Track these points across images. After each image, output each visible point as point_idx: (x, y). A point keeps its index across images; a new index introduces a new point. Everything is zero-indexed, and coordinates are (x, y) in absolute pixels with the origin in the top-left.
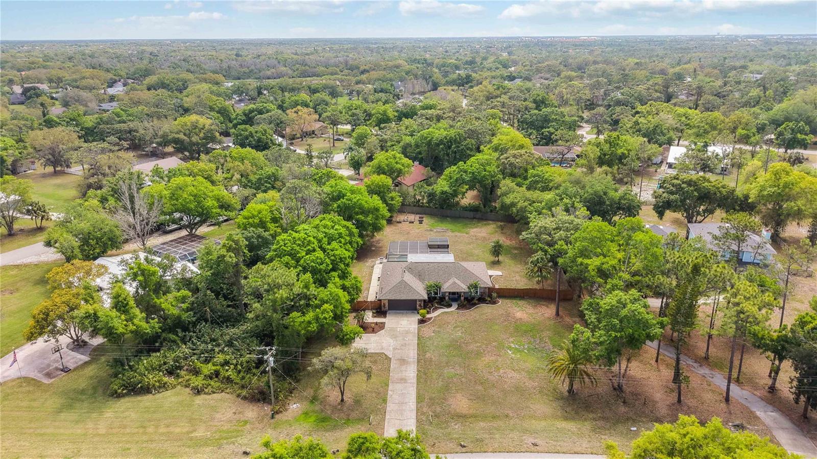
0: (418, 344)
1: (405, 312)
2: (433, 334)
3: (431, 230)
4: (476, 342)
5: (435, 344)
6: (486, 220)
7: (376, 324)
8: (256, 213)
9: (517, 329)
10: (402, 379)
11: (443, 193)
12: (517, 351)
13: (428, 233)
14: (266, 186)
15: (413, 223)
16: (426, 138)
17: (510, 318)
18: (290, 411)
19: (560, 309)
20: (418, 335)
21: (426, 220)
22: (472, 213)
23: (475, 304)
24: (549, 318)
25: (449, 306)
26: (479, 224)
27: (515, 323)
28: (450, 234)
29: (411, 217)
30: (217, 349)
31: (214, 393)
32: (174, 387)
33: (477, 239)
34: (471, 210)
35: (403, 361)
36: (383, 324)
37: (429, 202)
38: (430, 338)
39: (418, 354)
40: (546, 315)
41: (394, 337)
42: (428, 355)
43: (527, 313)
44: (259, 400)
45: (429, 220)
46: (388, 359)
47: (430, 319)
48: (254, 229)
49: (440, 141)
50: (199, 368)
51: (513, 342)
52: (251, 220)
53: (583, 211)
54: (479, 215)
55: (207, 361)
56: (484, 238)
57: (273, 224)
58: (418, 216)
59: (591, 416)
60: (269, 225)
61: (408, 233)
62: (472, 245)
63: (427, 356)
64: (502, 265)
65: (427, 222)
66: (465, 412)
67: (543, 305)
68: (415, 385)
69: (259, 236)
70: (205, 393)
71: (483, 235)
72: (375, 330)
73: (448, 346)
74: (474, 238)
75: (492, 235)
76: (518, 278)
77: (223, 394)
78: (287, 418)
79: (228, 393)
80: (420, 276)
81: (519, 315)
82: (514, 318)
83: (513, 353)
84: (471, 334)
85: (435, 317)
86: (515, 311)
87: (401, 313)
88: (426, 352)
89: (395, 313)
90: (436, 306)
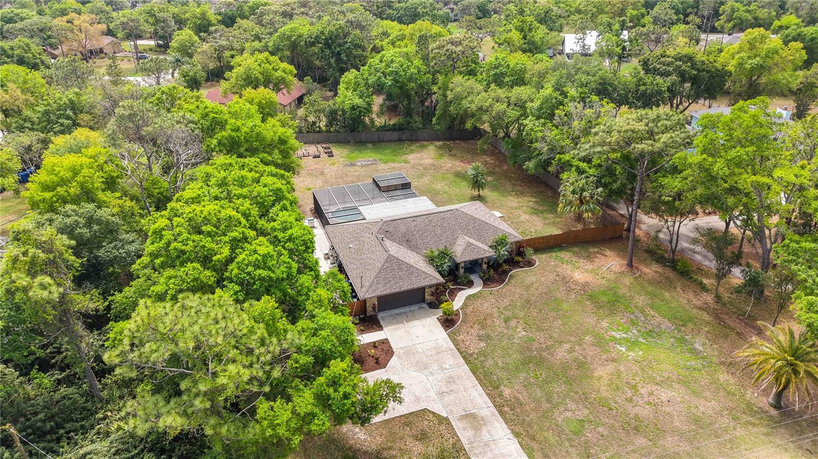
0: (473, 372)
1: (407, 309)
2: (482, 344)
3: (353, 165)
4: (561, 343)
5: (500, 363)
6: (417, 140)
7: (374, 345)
8: (68, 175)
9: (597, 303)
11: (353, 108)
12: (632, 344)
13: (348, 169)
14: (62, 125)
15: (319, 157)
16: (289, 37)
17: (572, 286)
20: (461, 353)
21: (336, 150)
22: (396, 133)
23: (506, 272)
24: (623, 273)
25: (470, 284)
26: (413, 148)
27: (585, 291)
28: (382, 166)
29: (313, 149)
33: (425, 169)
34: (394, 130)
35: (473, 419)
37: (330, 124)
38: (484, 354)
39: (488, 395)
40: (617, 269)
41: (423, 367)
42: (506, 391)
43: (586, 271)
45: (341, 150)
46: (443, 421)
47: (457, 314)
48: (75, 207)
49: (315, 38)
51: (611, 328)
52: (61, 190)
54: (407, 135)
56: (434, 165)
57: (108, 193)
58: (322, 146)
60: (101, 195)
61: (322, 173)
62: (426, 179)
63: (506, 396)
64: (488, 200)
65: (338, 153)
67: (597, 253)
69: (90, 221)
71: (429, 161)
72: (380, 360)
73: (525, 364)
74: (420, 168)
75: (442, 161)
76: (527, 217)
80: (408, 242)
81: (580, 276)
82: (576, 283)
83: (628, 349)
84: (540, 330)
85: (462, 308)
86: (569, 272)
87: (400, 314)
88: (498, 387)
89: (392, 315)
90: (451, 287)
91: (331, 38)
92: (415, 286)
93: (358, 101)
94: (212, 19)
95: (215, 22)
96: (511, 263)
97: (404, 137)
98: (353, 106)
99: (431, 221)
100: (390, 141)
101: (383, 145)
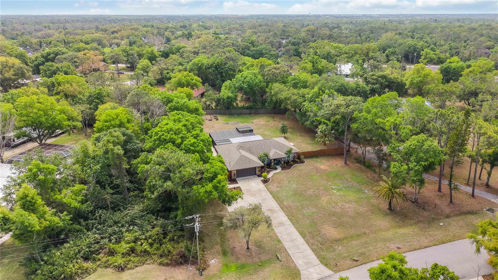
0: (273, 197)
1: (249, 177)
2: (278, 189)
3: (227, 124)
4: (310, 189)
5: (284, 195)
6: (258, 114)
7: (234, 188)
8: (115, 117)
9: (328, 177)
10: (280, 223)
12: (339, 190)
13: (225, 125)
15: (212, 120)
17: (319, 170)
18: (212, 266)
20: (269, 191)
21: (219, 117)
23: (291, 165)
24: (342, 166)
25: (276, 169)
26: (256, 117)
27: (324, 172)
28: (241, 124)
29: (208, 117)
30: (124, 230)
31: (137, 266)
32: (95, 270)
34: (247, 109)
35: (271, 211)
36: (239, 187)
37: (216, 106)
38: (278, 192)
39: (278, 204)
40: (339, 165)
41: (254, 195)
43: (326, 166)
44: (181, 264)
45: (222, 118)
47: (269, 179)
50: (113, 249)
51: (332, 185)
55: (118, 242)
58: (213, 116)
59: (412, 222)
60: (127, 125)
61: (213, 127)
63: (285, 204)
64: (289, 139)
66: (338, 237)
67: (333, 159)
68: (292, 226)
70: (129, 269)
73: (294, 195)
74: (259, 125)
76: (305, 145)
77: (145, 266)
78: (213, 273)
79: (149, 264)
80: (250, 151)
81: (322, 167)
82: (321, 170)
83: (337, 192)
84: (302, 185)
85: (271, 177)
86: (318, 166)
87: (246, 178)
88: (282, 202)
89: (242, 179)
90: (268, 170)
91: (218, 65)
92: (252, 167)
93: (230, 94)
94: (156, 54)
95: (158, 55)
96: (295, 162)
97: (252, 112)
98: (228, 97)
99: (260, 143)
100: (245, 114)
101: (242, 115)
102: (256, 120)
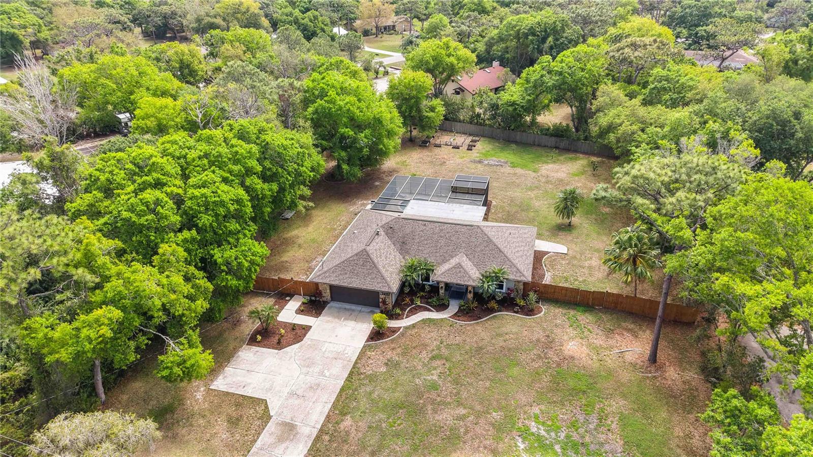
0: (342, 390)
2: (383, 369)
3: (480, 162)
4: (460, 404)
5: (375, 395)
6: (576, 151)
7: (294, 327)
9: (556, 384)
15: (458, 148)
17: (551, 353)
19: (662, 344)
20: (354, 367)
23: (492, 311)
24: (634, 365)
25: (442, 307)
26: (562, 158)
27: (559, 365)
29: (460, 139)
33: (547, 182)
35: (289, 430)
36: (307, 329)
37: (491, 119)
38: (372, 378)
39: (328, 417)
40: (629, 357)
41: (308, 363)
42: (348, 422)
43: (589, 345)
45: (485, 146)
46: (266, 417)
47: (394, 331)
49: (529, 30)
51: (536, 417)
53: (747, 149)
54: (564, 143)
56: (561, 180)
58: (470, 138)
61: (442, 164)
62: (535, 192)
63: (342, 426)
64: (575, 232)
65: (480, 148)
71: (561, 175)
72: (283, 341)
73: (397, 406)
74: (544, 180)
75: (576, 178)
82: (559, 353)
84: (456, 382)
85: (406, 328)
86: (566, 338)
88: (345, 414)
89: (340, 308)
90: (419, 303)
92: (365, 287)
96: (508, 303)
99: (442, 230)
102: (551, 166)
